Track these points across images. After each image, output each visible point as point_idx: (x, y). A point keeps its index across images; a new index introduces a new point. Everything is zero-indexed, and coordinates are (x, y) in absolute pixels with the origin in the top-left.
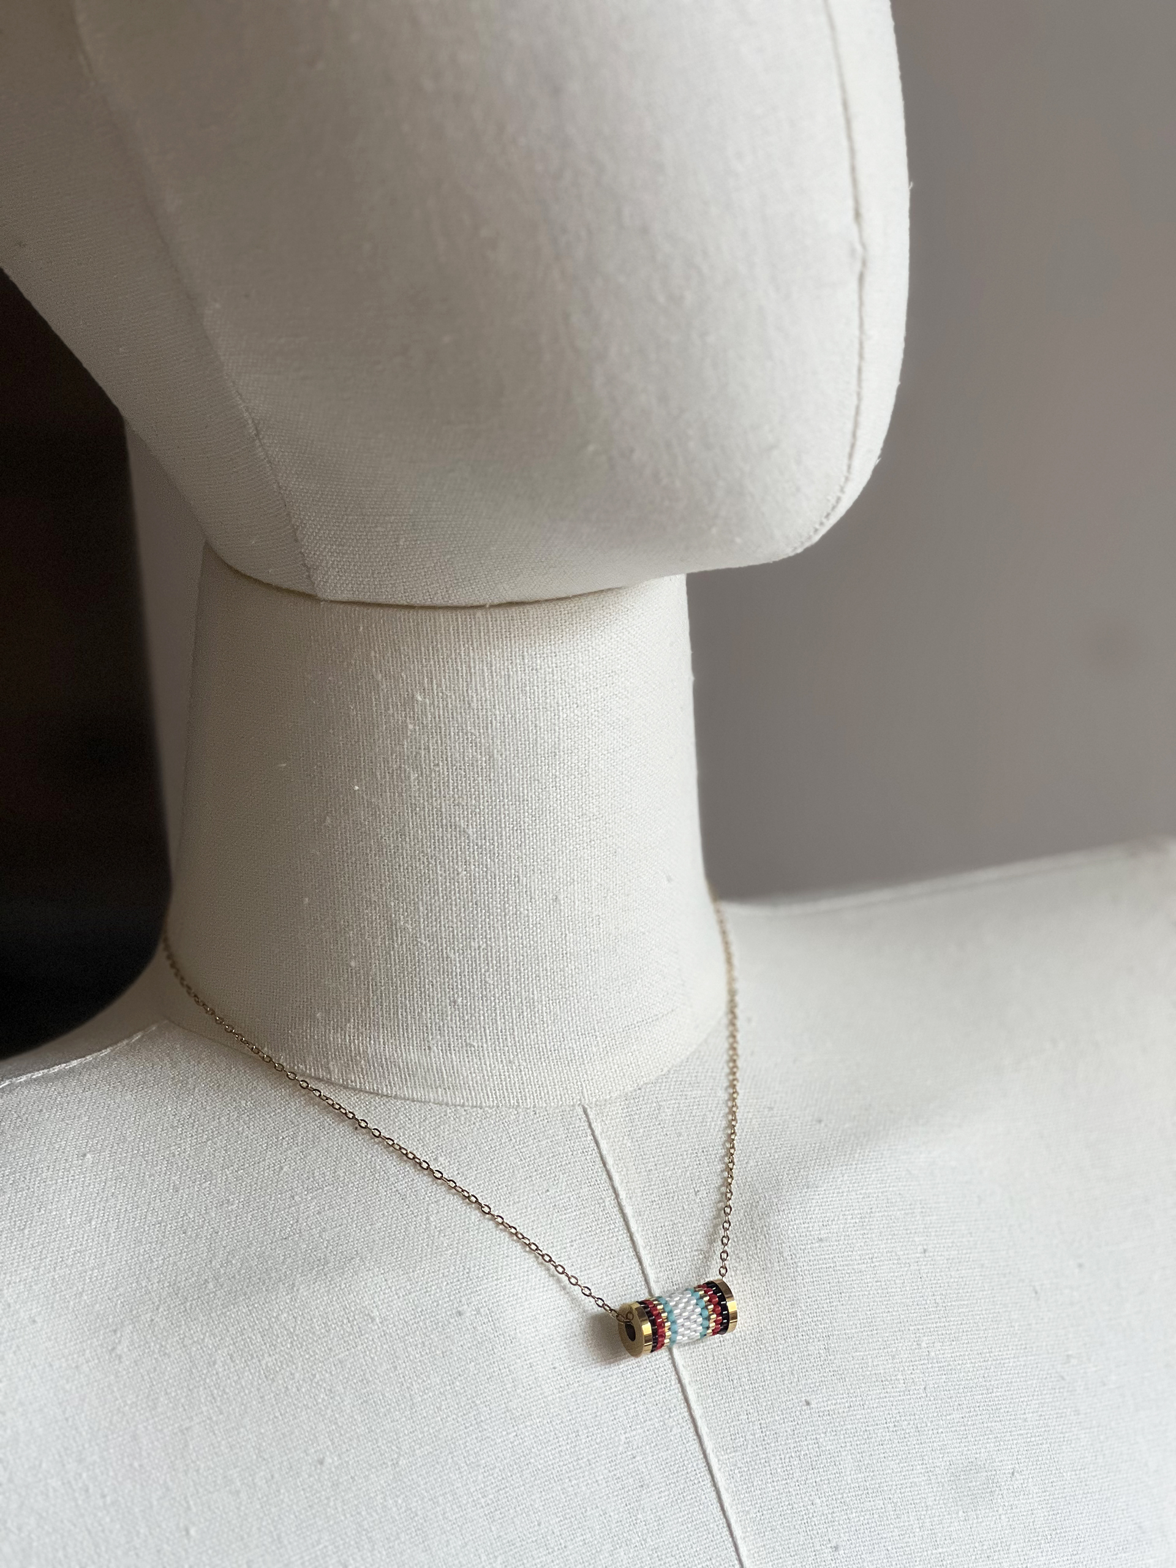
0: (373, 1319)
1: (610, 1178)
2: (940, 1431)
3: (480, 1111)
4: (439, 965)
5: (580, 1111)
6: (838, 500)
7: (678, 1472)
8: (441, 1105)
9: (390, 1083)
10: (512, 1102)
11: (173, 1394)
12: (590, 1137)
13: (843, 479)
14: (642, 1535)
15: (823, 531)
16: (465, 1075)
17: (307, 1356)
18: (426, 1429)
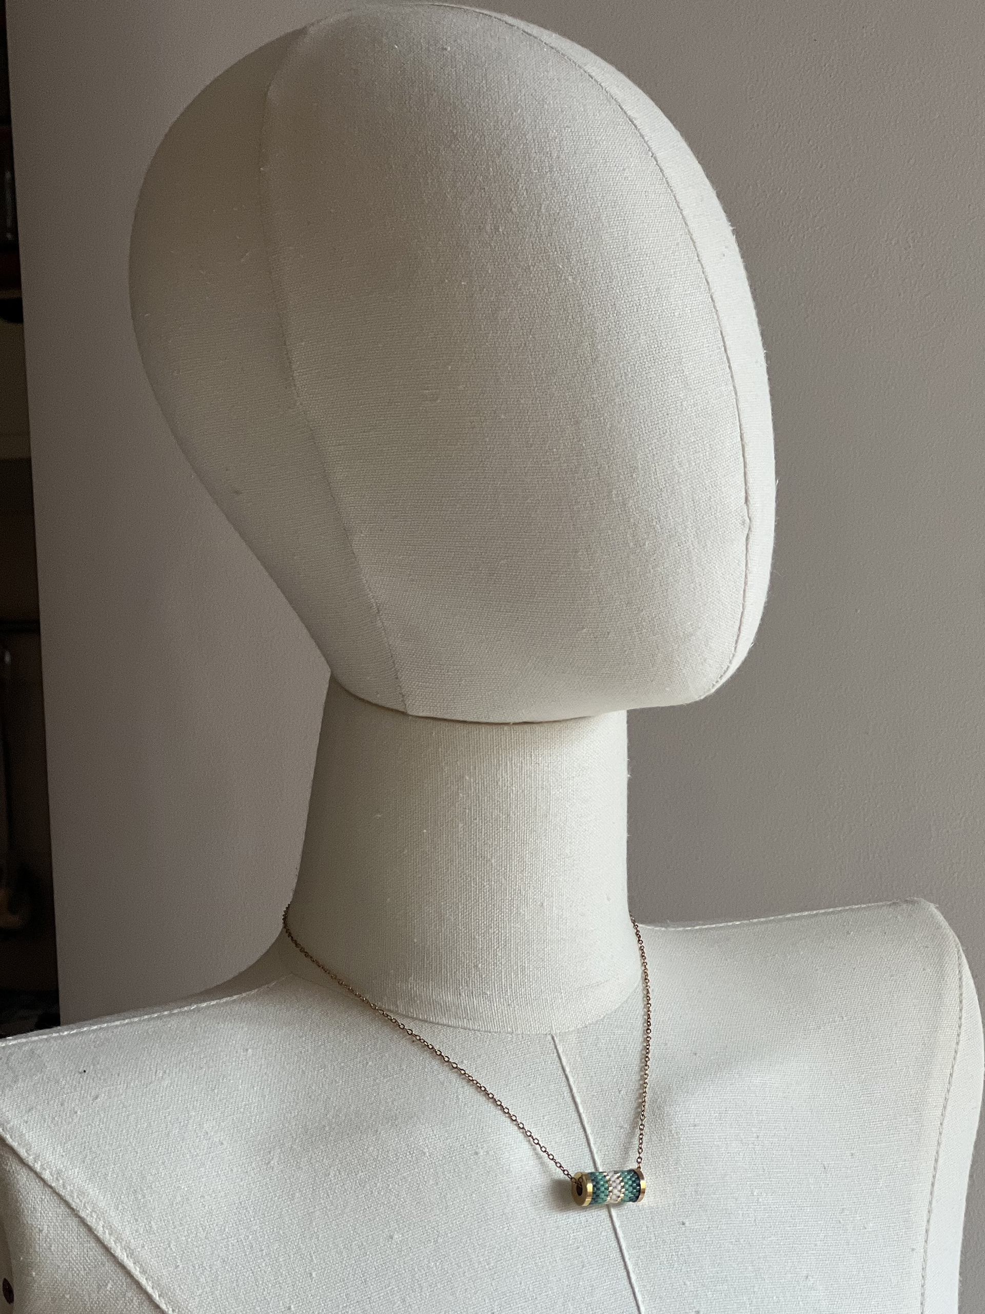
0: (425, 1154)
1: (568, 1079)
2: (764, 1246)
3: (490, 1034)
4: (469, 942)
5: (549, 1038)
6: (728, 667)
7: (604, 1259)
8: (465, 1029)
9: (435, 1014)
10: (509, 1029)
11: (304, 1191)
12: (556, 1054)
13: (731, 656)
14: (582, 1294)
15: (718, 686)
16: (481, 1011)
17: (385, 1173)
18: (454, 1221)
